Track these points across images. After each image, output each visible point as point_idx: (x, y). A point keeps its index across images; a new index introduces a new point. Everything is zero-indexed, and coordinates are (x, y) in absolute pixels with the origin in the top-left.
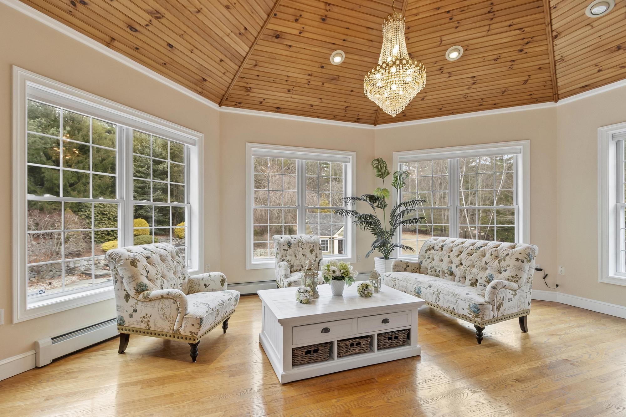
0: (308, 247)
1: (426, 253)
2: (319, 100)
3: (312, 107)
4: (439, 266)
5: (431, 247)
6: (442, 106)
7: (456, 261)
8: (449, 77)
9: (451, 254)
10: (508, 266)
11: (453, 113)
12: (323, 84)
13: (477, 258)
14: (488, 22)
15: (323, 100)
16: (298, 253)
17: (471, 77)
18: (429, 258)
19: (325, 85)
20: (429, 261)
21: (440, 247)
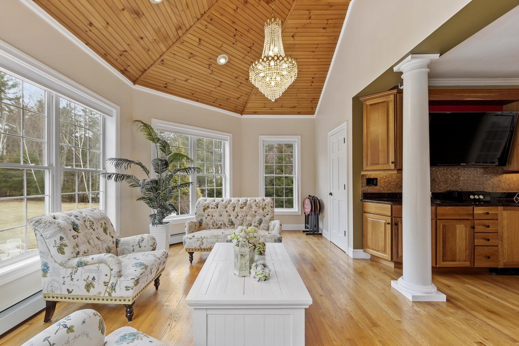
0: (100, 225)
1: (204, 211)
2: (105, 25)
3: (91, 26)
4: (220, 221)
5: (206, 206)
6: (195, 92)
7: (233, 215)
8: (211, 74)
9: (227, 209)
10: (269, 211)
11: (197, 101)
12: (123, 10)
13: (248, 210)
14: (246, 53)
15: (109, 27)
16: (91, 236)
17: (220, 81)
18: (209, 215)
19: (126, 13)
20: (209, 218)
21: (215, 206)
